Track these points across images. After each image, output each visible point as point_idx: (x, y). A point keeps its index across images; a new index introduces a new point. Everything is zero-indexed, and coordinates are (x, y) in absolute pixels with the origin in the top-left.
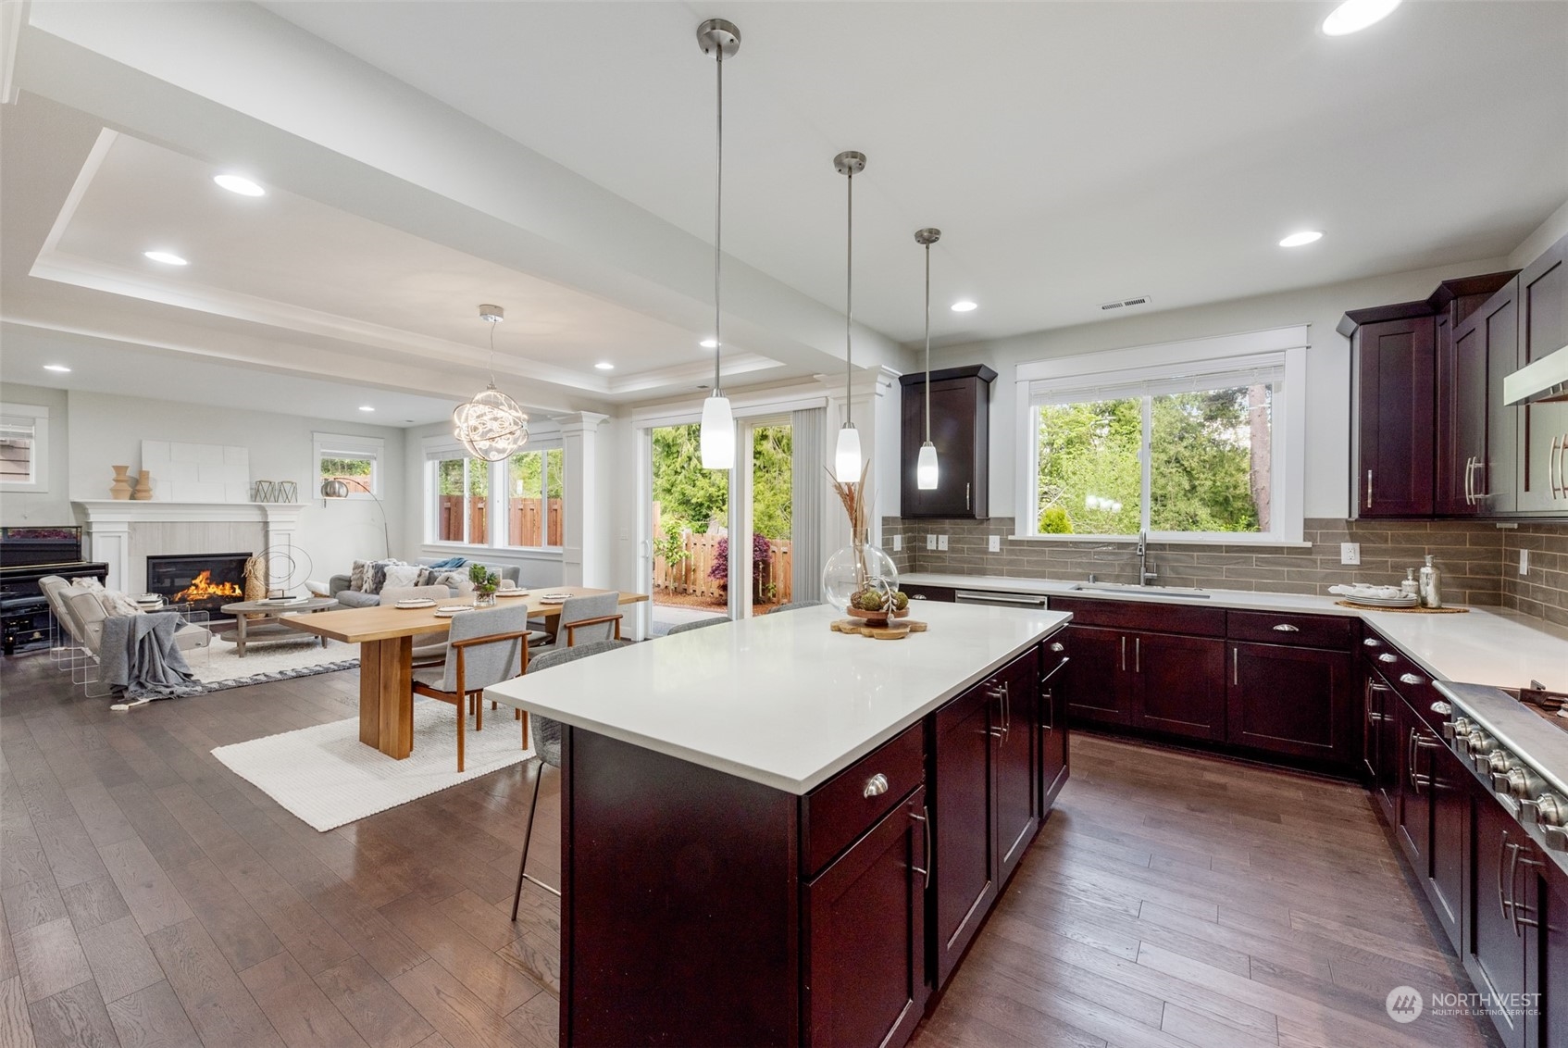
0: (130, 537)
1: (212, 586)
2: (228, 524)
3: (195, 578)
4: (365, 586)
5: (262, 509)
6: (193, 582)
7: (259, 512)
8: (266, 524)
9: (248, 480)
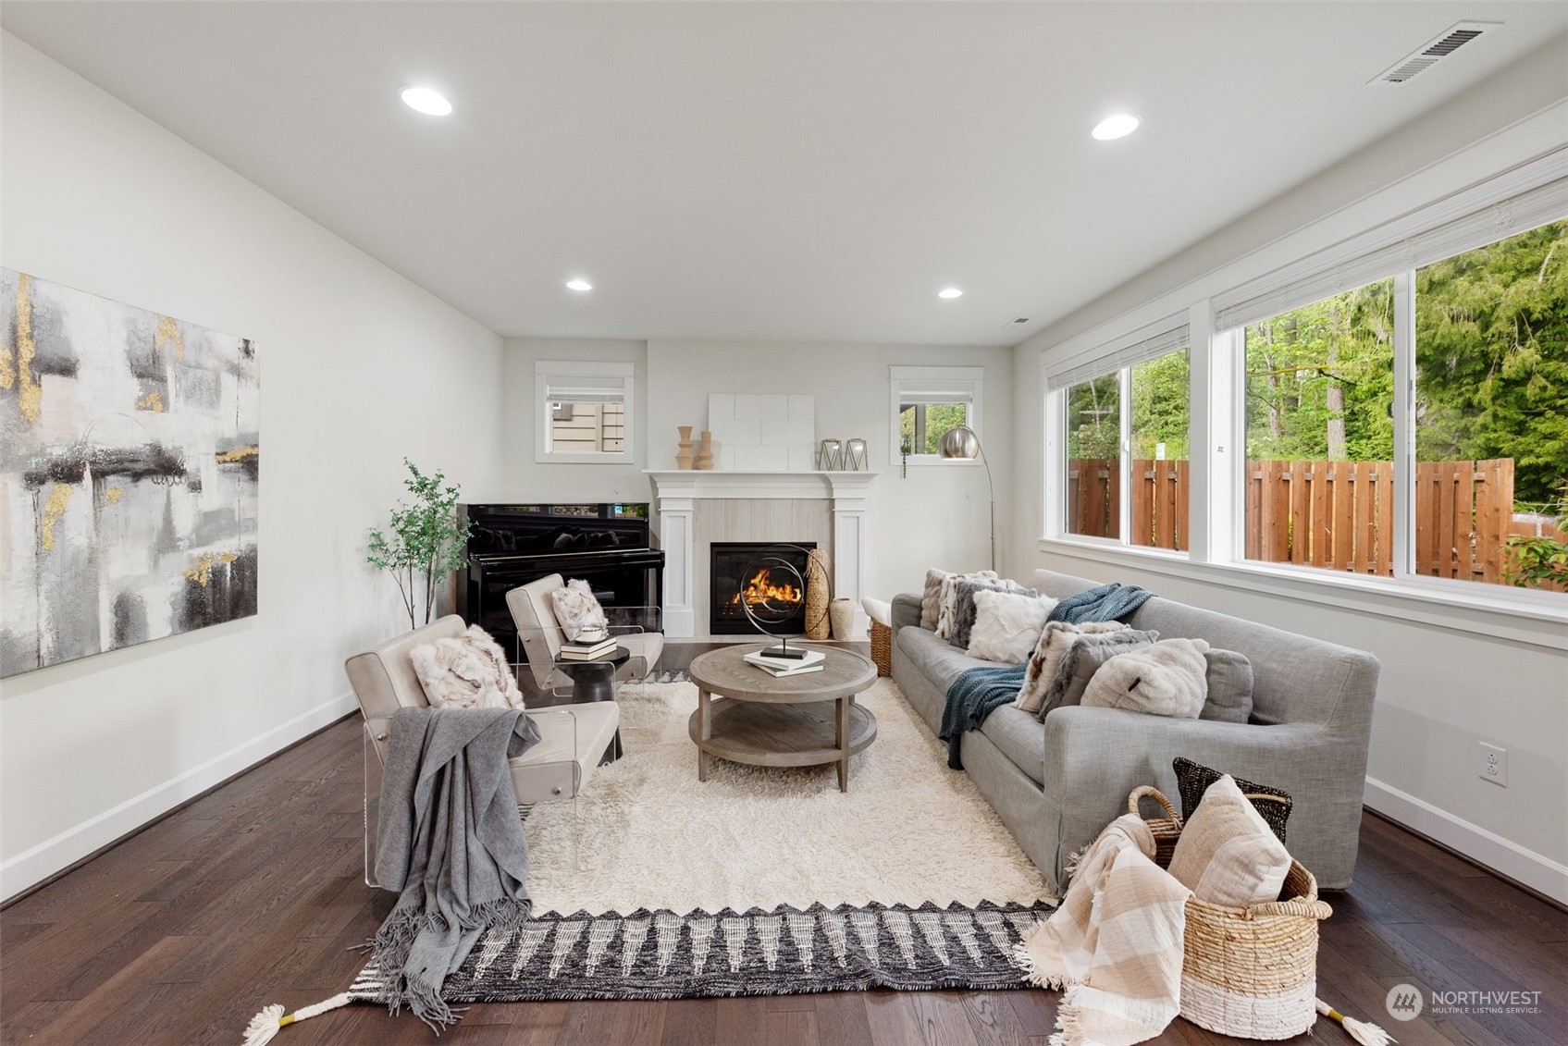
0: (695, 519)
1: (771, 588)
2: (790, 502)
3: (754, 578)
4: (943, 625)
5: (826, 480)
6: (753, 581)
7: (824, 485)
8: (832, 501)
9: (813, 440)
